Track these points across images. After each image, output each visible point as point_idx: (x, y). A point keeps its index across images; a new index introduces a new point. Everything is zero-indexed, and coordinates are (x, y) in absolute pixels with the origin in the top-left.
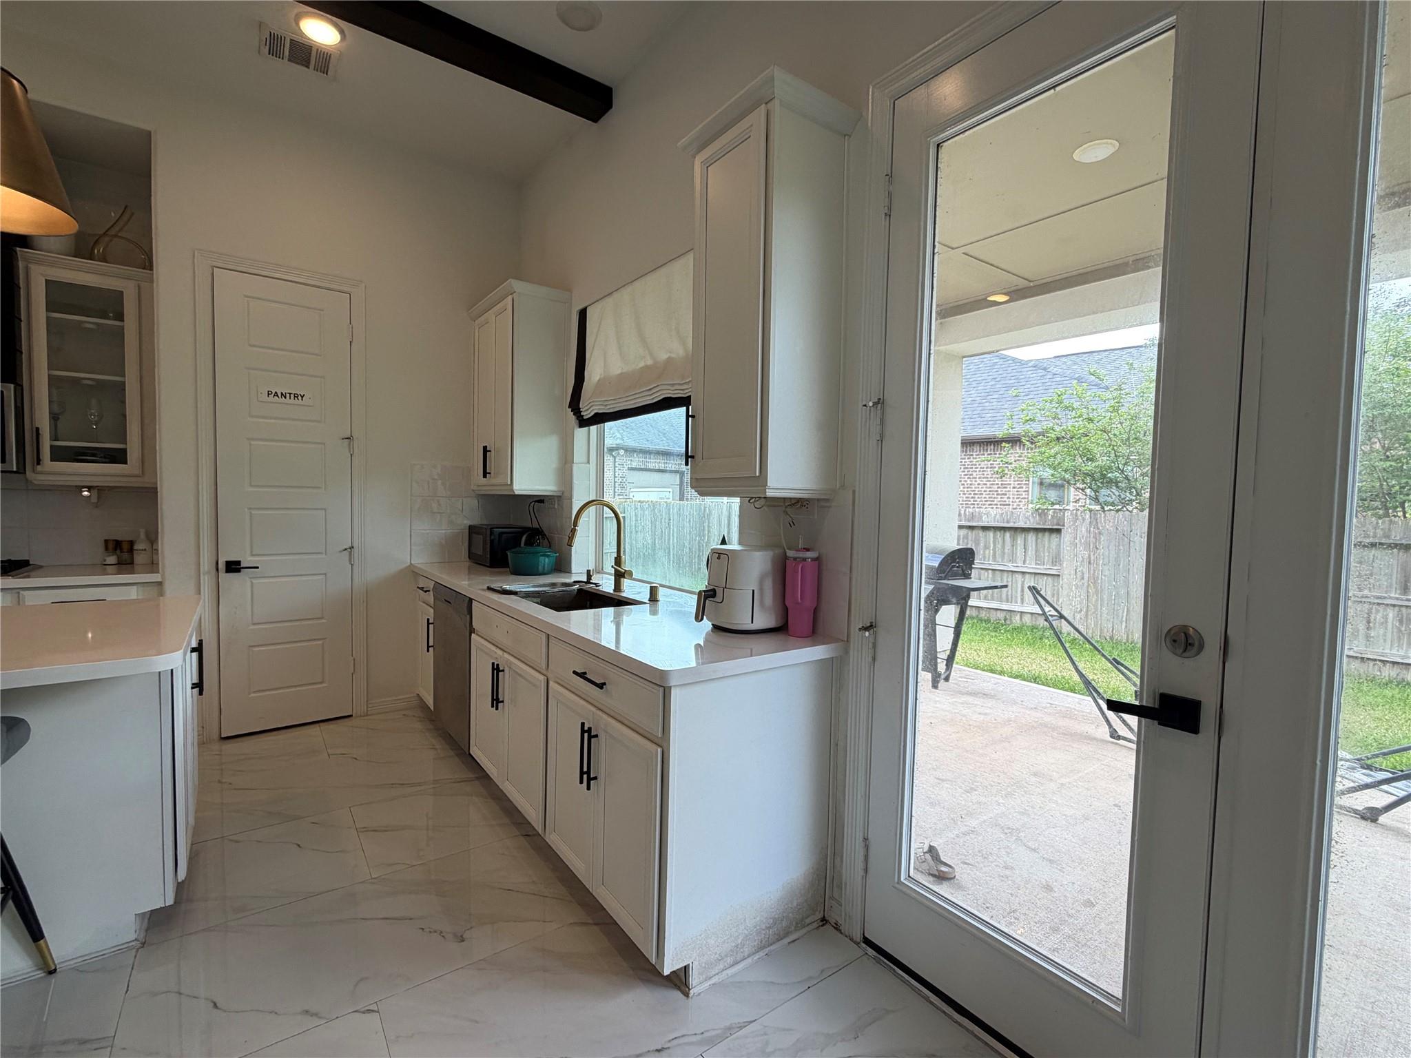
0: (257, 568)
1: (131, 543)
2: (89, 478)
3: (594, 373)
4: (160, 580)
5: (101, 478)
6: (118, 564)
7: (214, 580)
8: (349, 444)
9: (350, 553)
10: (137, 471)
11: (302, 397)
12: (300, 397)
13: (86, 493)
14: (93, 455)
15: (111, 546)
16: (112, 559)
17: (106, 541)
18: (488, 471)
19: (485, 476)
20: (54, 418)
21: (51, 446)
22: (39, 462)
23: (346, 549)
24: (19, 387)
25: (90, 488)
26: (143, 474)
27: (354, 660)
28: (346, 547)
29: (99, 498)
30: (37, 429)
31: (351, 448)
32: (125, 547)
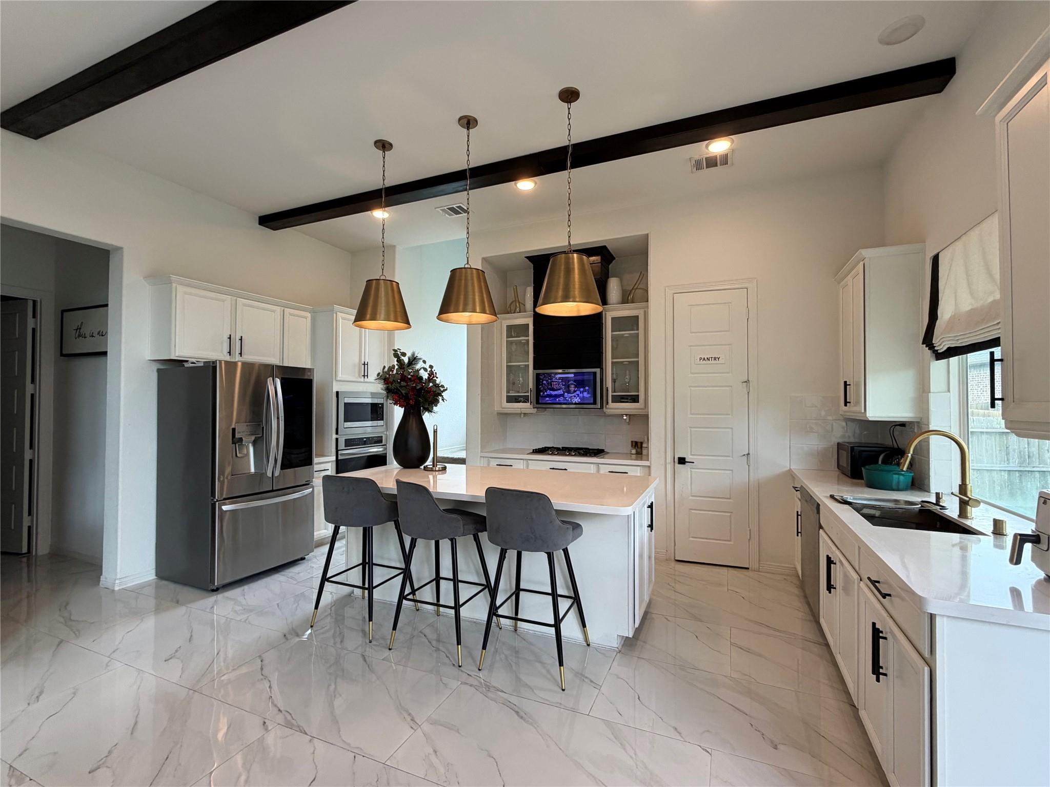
0: (693, 463)
1: (642, 443)
2: (627, 411)
3: (946, 311)
4: (649, 465)
5: (629, 411)
6: (636, 454)
7: (673, 466)
8: (747, 385)
9: (748, 457)
10: (642, 406)
11: (718, 359)
12: (717, 359)
13: (625, 418)
14: (627, 399)
15: (634, 444)
16: (634, 451)
17: (632, 442)
18: (848, 401)
19: (846, 405)
20: (614, 381)
21: (612, 395)
22: (607, 403)
23: (744, 455)
24: (602, 369)
25: (626, 415)
26: (645, 407)
27: (750, 530)
28: (744, 454)
29: (630, 419)
30: (607, 388)
31: (748, 387)
32: (639, 445)
